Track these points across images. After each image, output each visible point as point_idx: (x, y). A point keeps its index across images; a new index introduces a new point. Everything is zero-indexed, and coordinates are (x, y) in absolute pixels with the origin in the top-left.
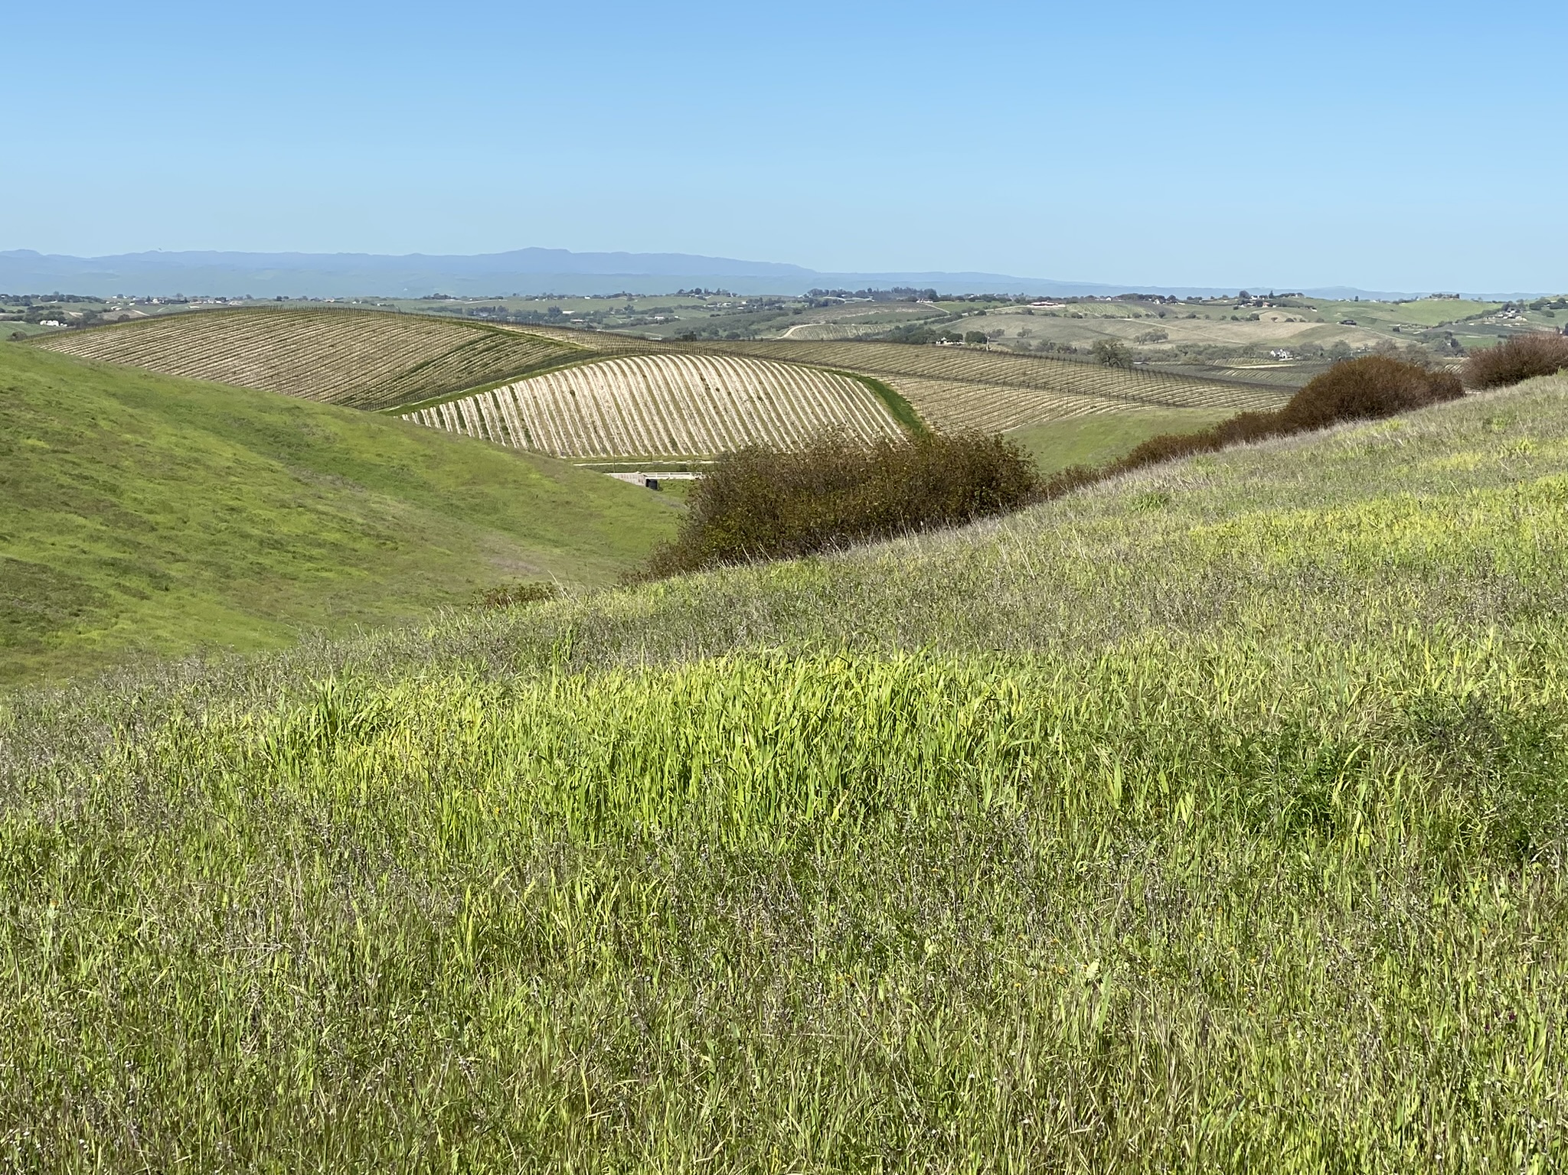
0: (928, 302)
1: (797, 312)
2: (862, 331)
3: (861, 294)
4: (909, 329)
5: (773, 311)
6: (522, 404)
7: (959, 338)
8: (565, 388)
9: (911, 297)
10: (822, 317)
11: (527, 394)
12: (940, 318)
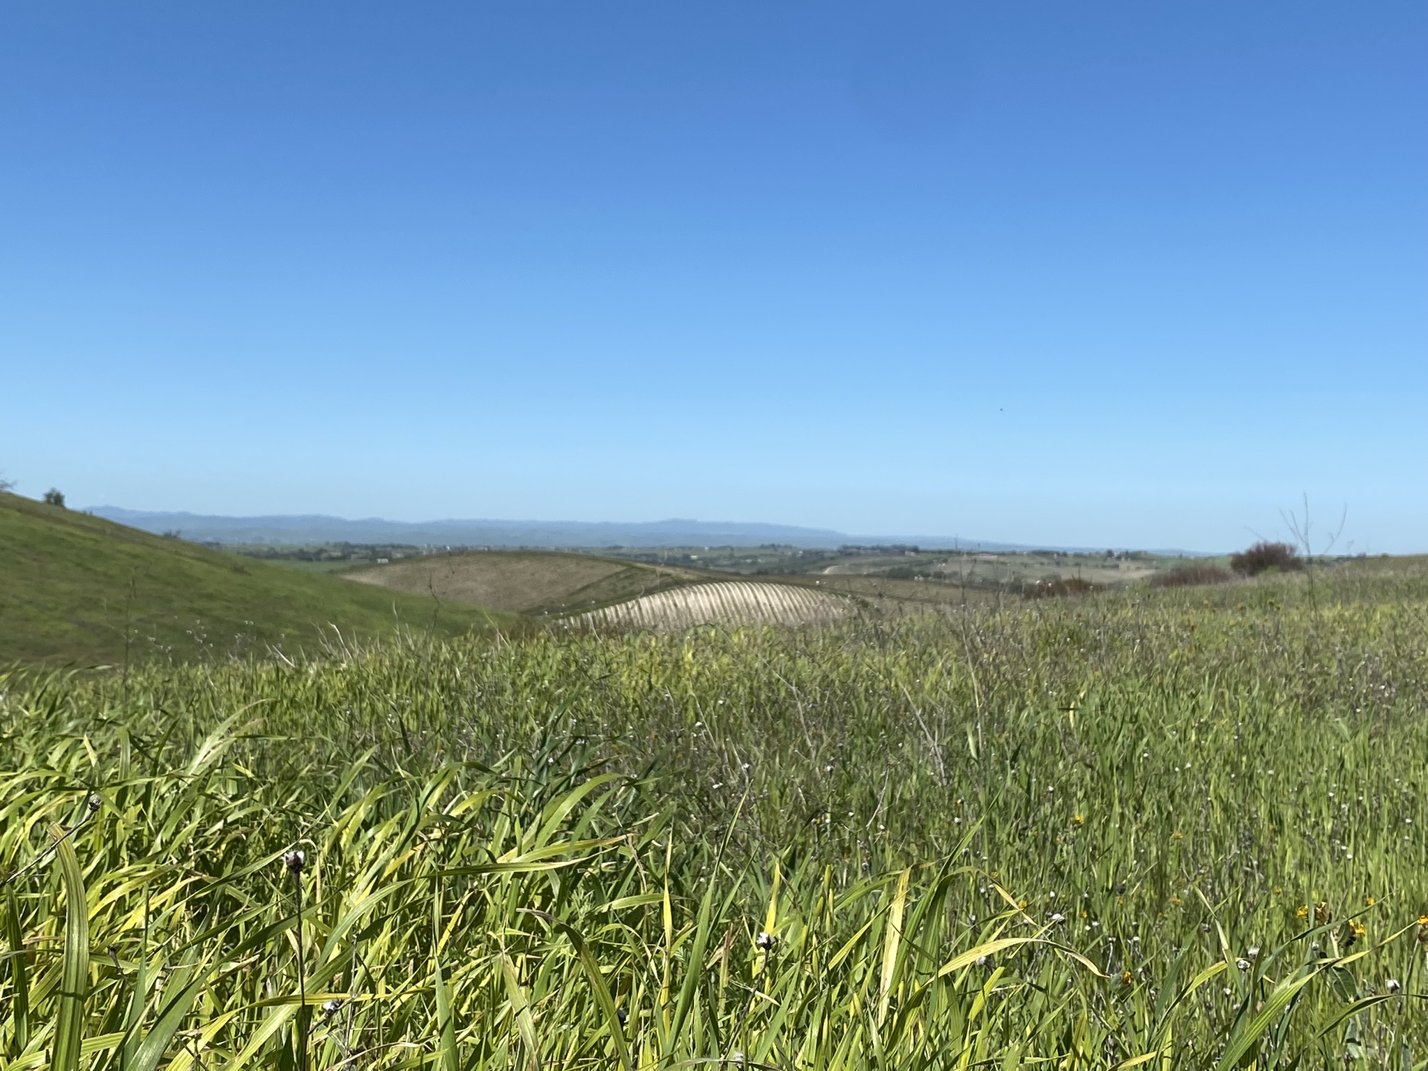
0: (912, 554)
1: (832, 559)
2: (872, 570)
3: (873, 548)
4: (900, 569)
5: (817, 558)
6: (644, 612)
7: (928, 575)
8: (671, 602)
9: (901, 550)
10: (847, 563)
11: (647, 605)
12: (920, 563)
